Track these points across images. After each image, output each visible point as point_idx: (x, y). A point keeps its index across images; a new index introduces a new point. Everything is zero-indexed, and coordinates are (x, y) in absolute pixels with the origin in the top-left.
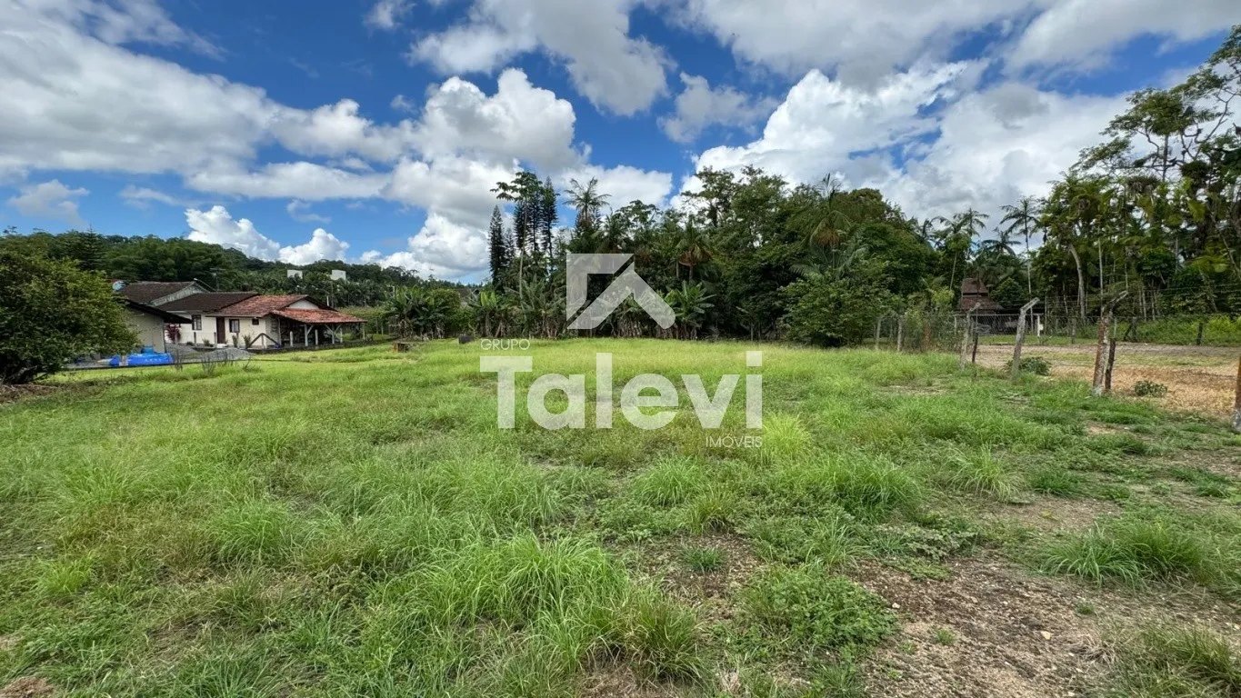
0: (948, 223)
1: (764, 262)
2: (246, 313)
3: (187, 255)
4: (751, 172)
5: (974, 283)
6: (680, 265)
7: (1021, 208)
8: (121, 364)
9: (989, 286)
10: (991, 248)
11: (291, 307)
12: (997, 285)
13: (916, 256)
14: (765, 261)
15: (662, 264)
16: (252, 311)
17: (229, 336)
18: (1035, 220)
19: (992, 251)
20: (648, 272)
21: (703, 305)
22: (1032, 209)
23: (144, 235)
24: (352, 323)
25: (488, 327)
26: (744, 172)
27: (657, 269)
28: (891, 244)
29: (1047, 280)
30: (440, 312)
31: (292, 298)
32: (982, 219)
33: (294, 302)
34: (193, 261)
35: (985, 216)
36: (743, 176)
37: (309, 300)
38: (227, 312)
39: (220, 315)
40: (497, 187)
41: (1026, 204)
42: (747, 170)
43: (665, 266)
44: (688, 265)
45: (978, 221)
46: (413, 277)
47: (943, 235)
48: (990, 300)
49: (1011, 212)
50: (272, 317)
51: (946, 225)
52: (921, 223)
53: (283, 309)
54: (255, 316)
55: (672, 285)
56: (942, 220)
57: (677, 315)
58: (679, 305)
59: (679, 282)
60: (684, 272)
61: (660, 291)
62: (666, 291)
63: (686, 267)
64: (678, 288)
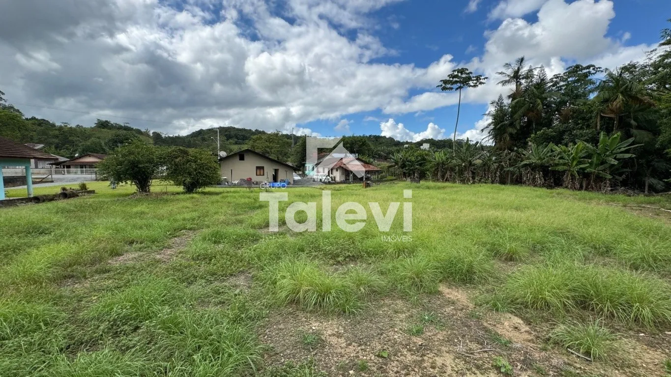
6: (602, 117)
24: (373, 171)
25: (440, 175)
27: (578, 124)
30: (417, 165)
44: (612, 116)
55: (586, 138)
57: (582, 166)
58: (589, 156)
59: (599, 133)
60: (608, 123)
61: (571, 144)
62: (575, 143)
63: (610, 118)
64: (594, 141)
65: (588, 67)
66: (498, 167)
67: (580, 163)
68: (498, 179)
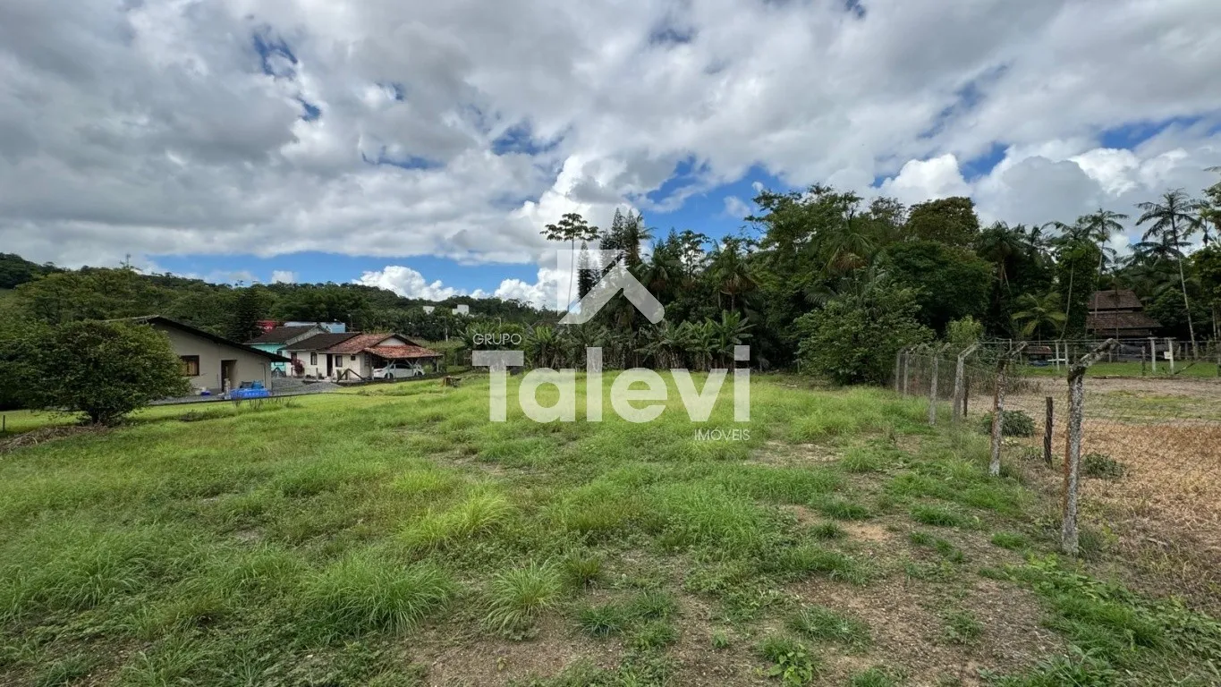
0: (1065, 228)
1: (795, 290)
2: (346, 351)
3: (336, 300)
4: (818, 191)
5: (1111, 296)
6: (722, 294)
7: (1164, 204)
8: (226, 398)
9: (1145, 299)
10: (1148, 252)
11: (382, 344)
12: (1156, 297)
13: (974, 275)
14: (797, 289)
15: (705, 294)
16: (351, 349)
17: (335, 369)
18: (1191, 219)
19: (1149, 255)
20: (692, 302)
21: (742, 336)
22: (1181, 205)
23: (325, 282)
24: (429, 357)
25: (543, 359)
26: (812, 191)
27: (701, 299)
28: (943, 264)
29: (1211, 291)
31: (382, 336)
32: (1118, 221)
33: (384, 340)
34: (340, 305)
35: (1121, 216)
36: (810, 195)
37: (396, 337)
38: (334, 350)
39: (329, 352)
40: (547, 229)
41: (1171, 200)
42: (814, 189)
43: (709, 296)
44: (730, 293)
45: (1114, 224)
46: (528, 308)
47: (1062, 242)
48: (1145, 316)
49: (1152, 210)
50: (364, 353)
51: (1063, 230)
52: (1029, 231)
53: (374, 346)
54: (351, 353)
55: (711, 315)
56: (1058, 225)
57: (714, 346)
58: (717, 336)
59: (720, 311)
60: (727, 301)
61: (699, 322)
62: (704, 322)
63: (728, 296)
64: (718, 319)
65: (700, 236)
66: (623, 348)
67: (710, 344)
68: (623, 363)
